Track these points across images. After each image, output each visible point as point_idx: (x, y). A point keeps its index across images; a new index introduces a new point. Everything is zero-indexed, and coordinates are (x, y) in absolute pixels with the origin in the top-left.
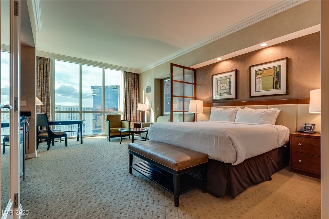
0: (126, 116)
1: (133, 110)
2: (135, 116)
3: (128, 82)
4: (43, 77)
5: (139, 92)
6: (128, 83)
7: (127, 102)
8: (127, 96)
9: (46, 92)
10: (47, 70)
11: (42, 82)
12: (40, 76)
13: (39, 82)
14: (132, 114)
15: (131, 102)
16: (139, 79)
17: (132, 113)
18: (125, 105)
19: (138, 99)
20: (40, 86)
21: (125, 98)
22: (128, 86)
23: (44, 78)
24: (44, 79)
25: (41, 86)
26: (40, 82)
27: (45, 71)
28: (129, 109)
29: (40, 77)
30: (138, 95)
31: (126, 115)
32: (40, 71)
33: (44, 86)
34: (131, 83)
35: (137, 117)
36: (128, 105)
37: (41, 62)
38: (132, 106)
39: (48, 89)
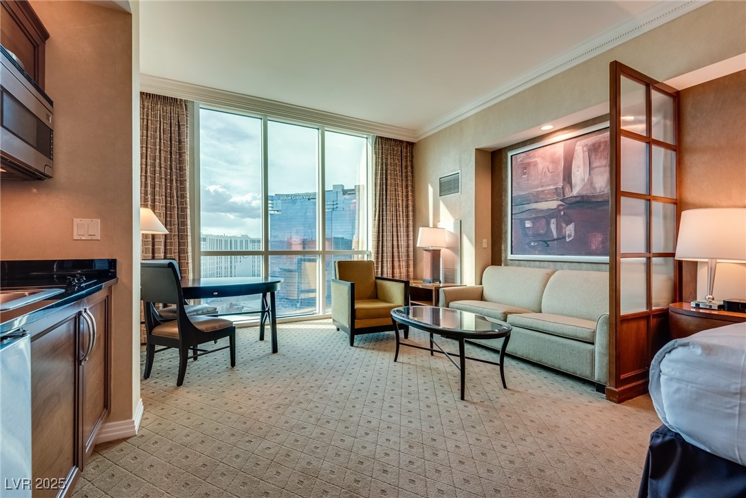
0: (380, 263)
1: (398, 245)
2: (403, 264)
3: (386, 166)
4: (171, 153)
5: (413, 196)
6: (386, 171)
7: (385, 223)
8: (385, 207)
9: (177, 197)
10: (179, 133)
11: (168, 167)
12: (162, 152)
13: (160, 168)
14: (396, 259)
15: (395, 223)
16: (412, 157)
17: (396, 254)
18: (379, 233)
19: (411, 213)
20: (163, 180)
21: (377, 213)
22: (386, 179)
23: (173, 157)
24: (173, 160)
25: (166, 180)
26: (163, 169)
27: (175, 136)
28: (390, 244)
29: (162, 155)
30: (410, 203)
31: (380, 260)
32: (162, 137)
33: (171, 180)
34: (395, 170)
35: (408, 266)
36: (385, 233)
37: (163, 112)
38: (395, 234)
39: (184, 189)
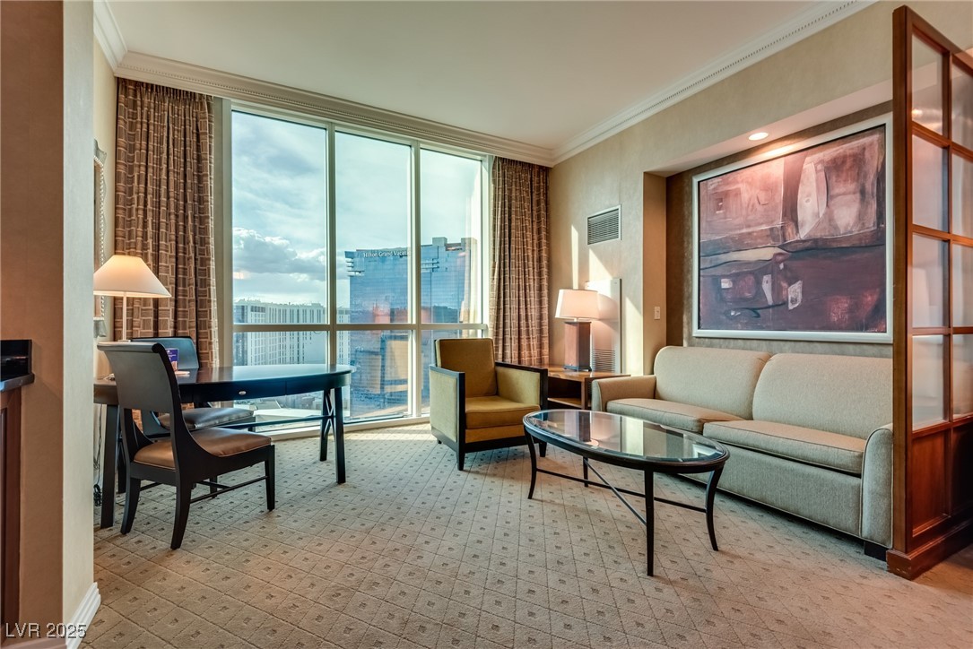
0: (501, 342)
1: (527, 316)
2: (534, 343)
3: (510, 201)
4: (185, 176)
5: (548, 245)
6: (510, 208)
7: (507, 283)
8: (507, 261)
9: (195, 243)
10: (198, 146)
11: (181, 197)
12: (171, 174)
13: (168, 198)
14: (524, 336)
15: (522, 284)
16: (547, 188)
17: (523, 329)
18: (499, 298)
19: (545, 270)
20: (173, 217)
21: (497, 269)
22: (510, 220)
23: (189, 181)
24: (189, 185)
25: (177, 216)
26: (172, 199)
27: (192, 150)
28: (515, 315)
29: (171, 178)
30: (544, 254)
31: (501, 337)
32: (171, 151)
33: (185, 218)
34: (522, 207)
35: (541, 346)
36: (508, 299)
37: (173, 114)
38: (522, 299)
39: (205, 231)
